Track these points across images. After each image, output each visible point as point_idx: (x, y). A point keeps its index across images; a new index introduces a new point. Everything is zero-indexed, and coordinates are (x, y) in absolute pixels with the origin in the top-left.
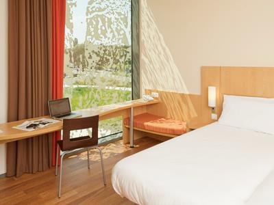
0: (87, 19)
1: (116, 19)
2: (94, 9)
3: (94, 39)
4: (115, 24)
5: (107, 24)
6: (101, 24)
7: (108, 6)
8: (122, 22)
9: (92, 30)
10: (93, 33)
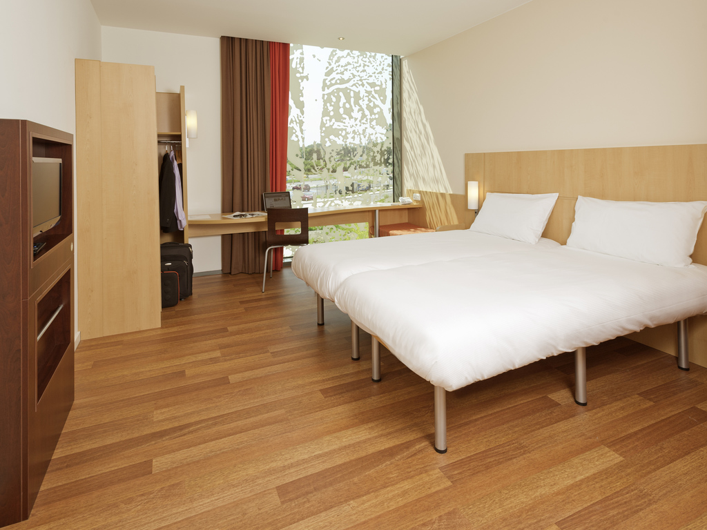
0: (324, 95)
1: (367, 92)
2: (333, 82)
3: (333, 120)
4: (366, 99)
5: (352, 100)
6: (343, 100)
7: (354, 76)
8: (376, 96)
9: (331, 108)
10: (332, 113)
